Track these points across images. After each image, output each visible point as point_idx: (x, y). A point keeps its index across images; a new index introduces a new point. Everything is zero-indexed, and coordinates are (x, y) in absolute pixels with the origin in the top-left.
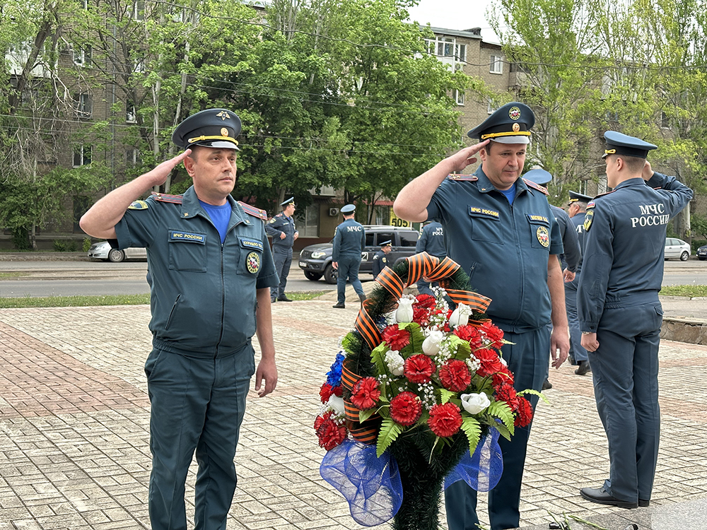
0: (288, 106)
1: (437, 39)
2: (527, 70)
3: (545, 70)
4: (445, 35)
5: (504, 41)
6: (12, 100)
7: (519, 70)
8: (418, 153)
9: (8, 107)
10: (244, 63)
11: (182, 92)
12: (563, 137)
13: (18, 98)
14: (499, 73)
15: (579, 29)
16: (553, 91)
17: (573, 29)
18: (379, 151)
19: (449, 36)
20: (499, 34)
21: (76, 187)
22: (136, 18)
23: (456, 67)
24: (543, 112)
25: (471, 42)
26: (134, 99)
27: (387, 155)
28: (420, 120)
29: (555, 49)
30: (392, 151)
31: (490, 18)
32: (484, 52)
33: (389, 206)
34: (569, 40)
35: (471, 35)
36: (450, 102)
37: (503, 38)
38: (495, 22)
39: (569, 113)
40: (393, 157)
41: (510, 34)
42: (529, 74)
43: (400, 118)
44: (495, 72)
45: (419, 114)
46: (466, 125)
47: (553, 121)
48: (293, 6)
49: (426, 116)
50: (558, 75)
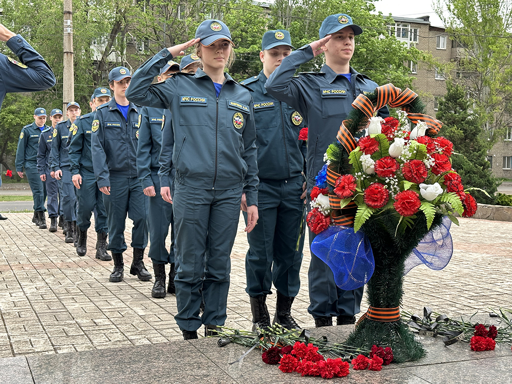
1: (396, 25)
2: (465, 45)
3: (479, 45)
4: (402, 22)
5: (447, 24)
6: (95, 77)
7: (459, 46)
9: (92, 82)
10: (255, 46)
12: (494, 95)
13: (99, 75)
14: (444, 49)
15: (505, 14)
16: (486, 60)
17: (500, 13)
19: (405, 22)
20: (443, 19)
22: (179, 18)
23: (411, 45)
24: (478, 76)
25: (422, 26)
29: (487, 28)
31: (436, 8)
32: (432, 34)
34: (497, 21)
35: (422, 21)
36: (406, 70)
37: (446, 22)
38: (439, 11)
39: (498, 77)
41: (451, 19)
42: (467, 49)
44: (440, 48)
46: (418, 88)
47: (486, 82)
48: (290, 4)
50: (489, 48)
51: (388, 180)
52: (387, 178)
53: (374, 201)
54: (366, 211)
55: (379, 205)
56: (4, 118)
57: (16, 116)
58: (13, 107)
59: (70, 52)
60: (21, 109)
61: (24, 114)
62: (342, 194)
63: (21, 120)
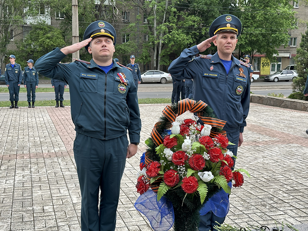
0: (212, 12)
6: (96, 16)
8: (274, 32)
9: (95, 19)
11: (166, 9)
13: (98, 15)
18: (255, 32)
21: (122, 52)
26: (146, 13)
27: (259, 33)
28: (276, 16)
30: (261, 31)
33: (260, 57)
36: (291, 7)
40: (262, 34)
43: (266, 15)
45: (275, 13)
46: (299, 17)
49: (279, 14)
51: (179, 168)
52: (179, 166)
53: (169, 182)
54: (165, 188)
55: (172, 185)
56: (44, 41)
57: (51, 40)
58: (49, 35)
59: (76, 5)
60: (53, 36)
61: (55, 39)
62: (151, 175)
63: (54, 43)
